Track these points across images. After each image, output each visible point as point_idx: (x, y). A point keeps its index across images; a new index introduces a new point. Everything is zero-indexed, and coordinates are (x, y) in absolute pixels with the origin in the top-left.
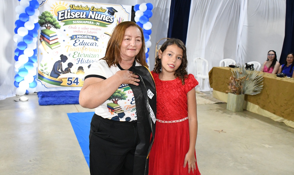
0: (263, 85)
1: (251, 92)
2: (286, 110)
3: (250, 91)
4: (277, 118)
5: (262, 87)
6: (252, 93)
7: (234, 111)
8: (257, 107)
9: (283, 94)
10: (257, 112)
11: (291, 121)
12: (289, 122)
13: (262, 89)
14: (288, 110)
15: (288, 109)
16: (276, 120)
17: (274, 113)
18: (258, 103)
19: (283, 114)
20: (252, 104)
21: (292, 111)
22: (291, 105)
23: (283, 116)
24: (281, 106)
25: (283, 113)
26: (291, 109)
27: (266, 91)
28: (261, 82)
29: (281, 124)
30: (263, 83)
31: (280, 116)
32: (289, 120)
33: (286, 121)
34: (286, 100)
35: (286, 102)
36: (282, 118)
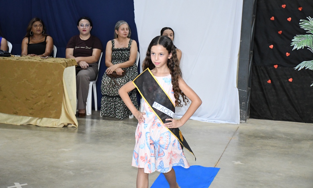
2: (35, 103)
4: (21, 120)
9: (27, 81)
11: (45, 119)
12: (41, 120)
14: (39, 104)
16: (19, 124)
17: (16, 113)
19: (31, 111)
21: (45, 103)
22: (44, 95)
23: (31, 115)
24: (27, 99)
25: (32, 109)
26: (43, 101)
29: (28, 126)
31: (27, 116)
32: (42, 118)
33: (35, 121)
34: (34, 89)
35: (35, 92)
36: (30, 118)
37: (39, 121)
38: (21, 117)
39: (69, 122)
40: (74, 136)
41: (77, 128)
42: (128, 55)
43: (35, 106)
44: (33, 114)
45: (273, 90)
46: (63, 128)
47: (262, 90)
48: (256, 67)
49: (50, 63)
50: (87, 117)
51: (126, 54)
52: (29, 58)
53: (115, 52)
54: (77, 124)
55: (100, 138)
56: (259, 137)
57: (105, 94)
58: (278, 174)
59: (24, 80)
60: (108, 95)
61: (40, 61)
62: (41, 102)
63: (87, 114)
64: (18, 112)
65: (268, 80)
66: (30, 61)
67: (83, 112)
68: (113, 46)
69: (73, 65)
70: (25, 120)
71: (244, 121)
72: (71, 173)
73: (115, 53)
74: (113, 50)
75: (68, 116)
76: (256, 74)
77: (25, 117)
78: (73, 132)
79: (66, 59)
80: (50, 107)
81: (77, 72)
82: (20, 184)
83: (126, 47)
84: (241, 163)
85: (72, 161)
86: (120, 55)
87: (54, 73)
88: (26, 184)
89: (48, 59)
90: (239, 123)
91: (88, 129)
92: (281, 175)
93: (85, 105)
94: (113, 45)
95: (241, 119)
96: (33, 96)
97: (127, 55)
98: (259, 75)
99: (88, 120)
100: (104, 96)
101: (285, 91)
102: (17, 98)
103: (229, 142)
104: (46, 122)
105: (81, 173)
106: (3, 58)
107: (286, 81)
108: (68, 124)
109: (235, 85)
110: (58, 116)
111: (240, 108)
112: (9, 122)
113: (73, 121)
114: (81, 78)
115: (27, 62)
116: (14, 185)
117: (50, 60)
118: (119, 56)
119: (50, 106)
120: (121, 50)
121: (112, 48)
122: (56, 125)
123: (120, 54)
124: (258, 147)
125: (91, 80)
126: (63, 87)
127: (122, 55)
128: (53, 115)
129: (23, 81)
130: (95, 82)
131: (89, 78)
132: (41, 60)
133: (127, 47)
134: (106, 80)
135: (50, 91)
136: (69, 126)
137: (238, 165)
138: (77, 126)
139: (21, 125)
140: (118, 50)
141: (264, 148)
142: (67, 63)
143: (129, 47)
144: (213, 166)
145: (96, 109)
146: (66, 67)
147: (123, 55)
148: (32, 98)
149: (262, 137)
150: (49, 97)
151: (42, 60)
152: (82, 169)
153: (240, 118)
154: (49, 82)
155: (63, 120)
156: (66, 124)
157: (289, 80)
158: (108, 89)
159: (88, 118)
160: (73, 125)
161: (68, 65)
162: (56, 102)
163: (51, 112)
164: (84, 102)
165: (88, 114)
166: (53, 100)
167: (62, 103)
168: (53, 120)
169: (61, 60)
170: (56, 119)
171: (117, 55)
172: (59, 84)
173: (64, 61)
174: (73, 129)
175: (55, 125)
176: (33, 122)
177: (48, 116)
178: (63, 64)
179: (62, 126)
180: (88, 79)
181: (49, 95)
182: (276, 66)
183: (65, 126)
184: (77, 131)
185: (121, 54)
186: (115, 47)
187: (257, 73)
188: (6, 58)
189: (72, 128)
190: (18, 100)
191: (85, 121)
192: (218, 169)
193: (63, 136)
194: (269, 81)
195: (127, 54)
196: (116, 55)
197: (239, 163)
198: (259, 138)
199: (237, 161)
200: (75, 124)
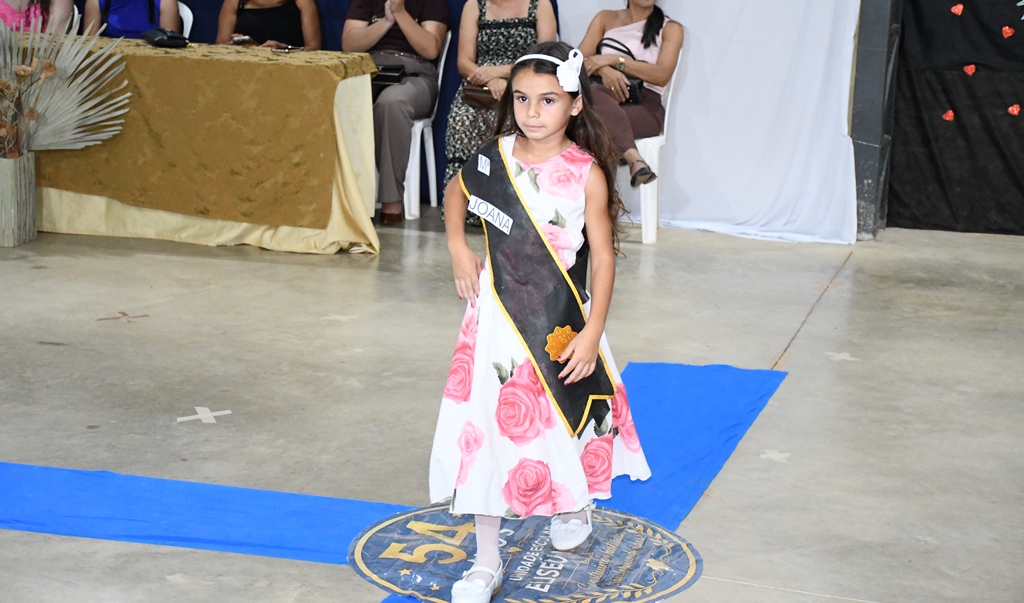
0: (129, 94)
1: (69, 135)
2: (258, 184)
3: (60, 131)
4: (220, 232)
5: (127, 101)
6: (77, 140)
7: (9, 242)
8: (97, 203)
9: (233, 119)
10: (103, 230)
11: (284, 230)
12: (274, 234)
13: (127, 110)
14: (268, 185)
15: (269, 179)
16: (213, 242)
17: (204, 213)
18: (100, 183)
19: (245, 207)
20: (68, 196)
21: (285, 184)
22: (281, 160)
23: (247, 216)
24: (234, 173)
25: (249, 200)
26: (280, 178)
27: (147, 122)
28: (117, 81)
29: (239, 250)
30: (126, 82)
31: (235, 219)
32: (277, 227)
33: (258, 236)
34: (252, 143)
35: (256, 150)
36: (244, 225)
37: (270, 233)
38: (220, 223)
39: (354, 238)
40: (369, 279)
41: (375, 257)
42: (525, 42)
43: (257, 191)
44: (252, 213)
45: (960, 142)
46: (338, 256)
47: (926, 141)
48: (908, 72)
49: (298, 67)
50: (406, 224)
51: (518, 39)
52: (238, 52)
53: (488, 31)
54: (376, 244)
55: (441, 284)
56: (910, 281)
57: (457, 155)
58: (961, 388)
59: (225, 115)
60: (465, 158)
61: (269, 60)
62: (272, 181)
63: (408, 217)
64: (209, 207)
65: (945, 112)
66: (239, 62)
67: (394, 210)
68: (482, 14)
69: (364, 73)
70: (229, 232)
71: (870, 236)
72: (354, 383)
73: (486, 34)
74: (482, 26)
75: (351, 222)
76: (908, 95)
77: (230, 223)
78: (366, 267)
79: (343, 56)
80: (298, 195)
81: (377, 91)
82: (212, 410)
83: (521, 17)
84: (852, 356)
85: (358, 350)
86: (503, 40)
87: (310, 95)
88: (228, 412)
89: (291, 55)
90: (854, 242)
91: (411, 259)
92: (970, 390)
93: (401, 189)
94: (481, 11)
95: (860, 228)
96: (251, 164)
97: (522, 42)
98: (919, 94)
99: (411, 234)
100: (454, 160)
101: (995, 143)
102: (206, 169)
103: (820, 298)
104: (287, 238)
105: (384, 383)
106: (167, 53)
107: (1001, 112)
108: (352, 245)
109: (845, 128)
110: (321, 221)
111: (858, 197)
112: (185, 236)
113: (363, 235)
114: (387, 111)
115: (231, 62)
116: (196, 413)
117: (298, 58)
118: (498, 42)
119: (298, 192)
120: (506, 25)
121: (480, 19)
122: (316, 247)
123: (501, 37)
124: (906, 309)
125: (418, 117)
126: (335, 136)
127: (507, 41)
128: (309, 218)
129: (222, 120)
130: (428, 121)
131: (412, 110)
132: (271, 57)
133: (526, 15)
134: (461, 114)
135: (296, 149)
136: (355, 250)
137: (844, 361)
138: (378, 249)
139: (218, 246)
140: (497, 25)
141: (922, 314)
142: (345, 67)
143: (530, 15)
144: (766, 366)
145: (434, 203)
146: (344, 78)
147: (511, 40)
148: (248, 168)
149: (920, 283)
150: (297, 165)
151: (275, 57)
152: (386, 374)
153: (859, 225)
154: (294, 123)
155: (337, 232)
156: (345, 245)
157: (1010, 109)
158: (466, 141)
159: (410, 228)
160: (365, 248)
161: (349, 70)
162: (315, 182)
163: (303, 208)
164: (397, 180)
165: (410, 215)
166: (305, 174)
167: (331, 182)
168: (309, 232)
169: (328, 58)
170: (318, 231)
171: (493, 39)
172: (323, 128)
173: (336, 61)
174: (364, 259)
175: (313, 244)
176: (252, 239)
177: (294, 221)
178: (335, 68)
179: (334, 249)
180: (409, 112)
181: (296, 160)
182: (970, 70)
183: (342, 251)
184: (376, 263)
185: (504, 36)
186: (489, 17)
187: (913, 90)
188: (173, 50)
189: (362, 255)
190: (208, 174)
191: (402, 237)
192: (782, 376)
193: (337, 278)
194: (949, 116)
195: (522, 37)
196: (489, 39)
197: (845, 356)
198: (910, 285)
199: (839, 350)
200: (370, 245)
